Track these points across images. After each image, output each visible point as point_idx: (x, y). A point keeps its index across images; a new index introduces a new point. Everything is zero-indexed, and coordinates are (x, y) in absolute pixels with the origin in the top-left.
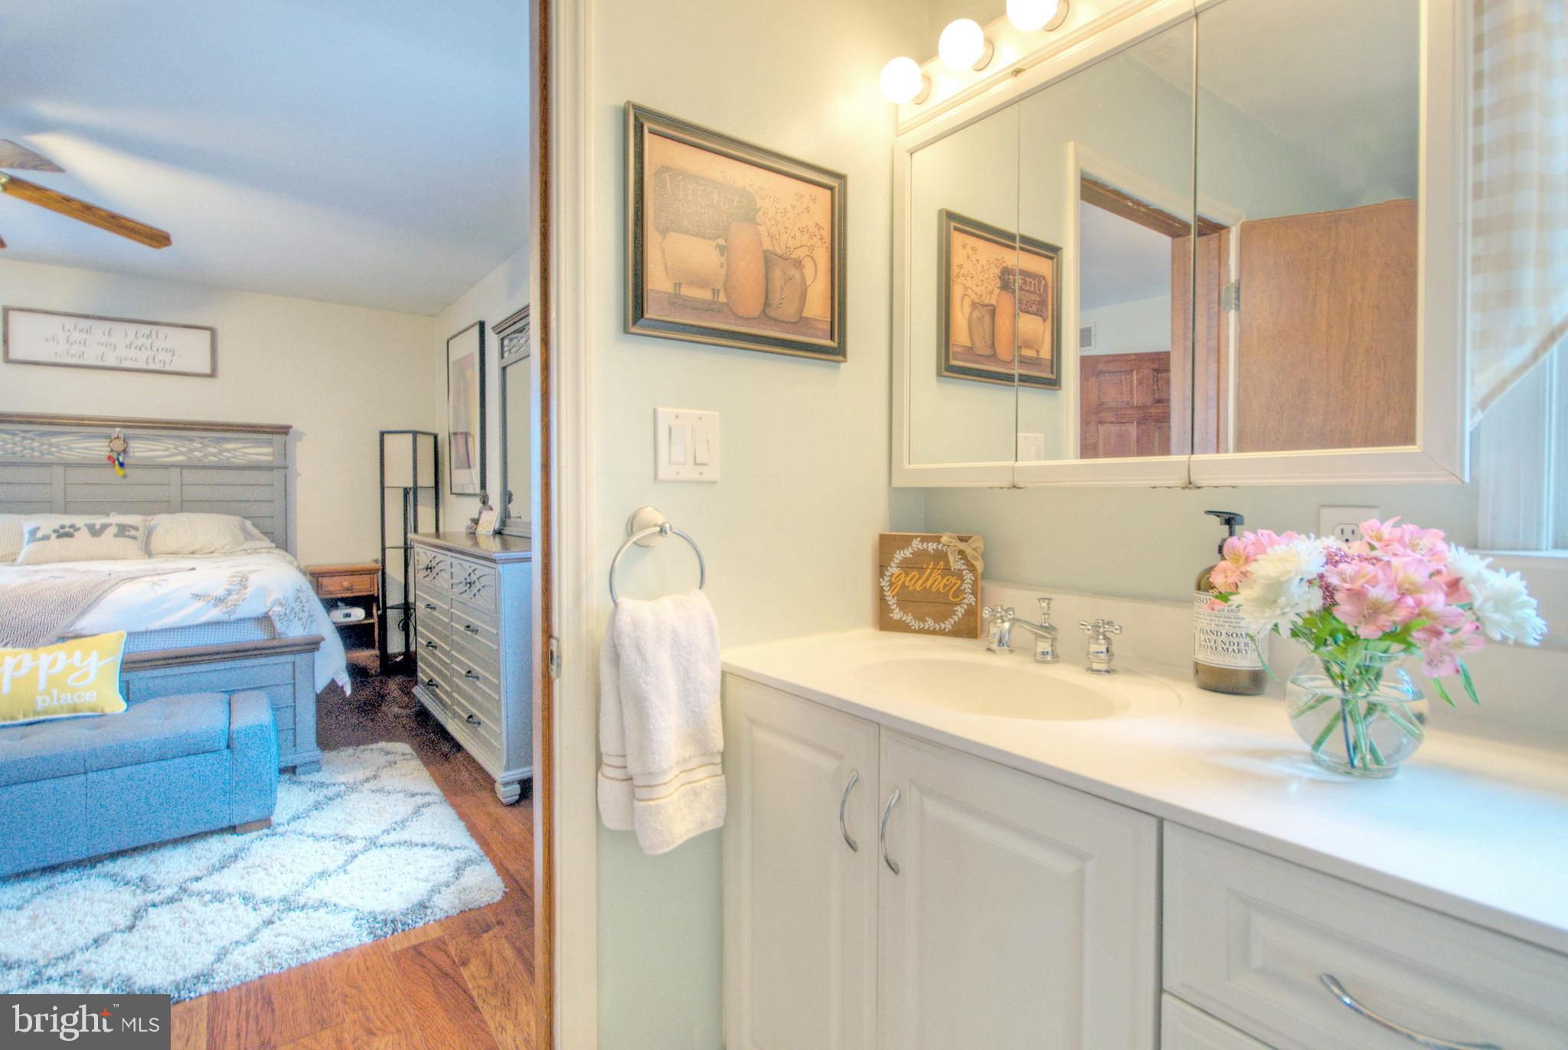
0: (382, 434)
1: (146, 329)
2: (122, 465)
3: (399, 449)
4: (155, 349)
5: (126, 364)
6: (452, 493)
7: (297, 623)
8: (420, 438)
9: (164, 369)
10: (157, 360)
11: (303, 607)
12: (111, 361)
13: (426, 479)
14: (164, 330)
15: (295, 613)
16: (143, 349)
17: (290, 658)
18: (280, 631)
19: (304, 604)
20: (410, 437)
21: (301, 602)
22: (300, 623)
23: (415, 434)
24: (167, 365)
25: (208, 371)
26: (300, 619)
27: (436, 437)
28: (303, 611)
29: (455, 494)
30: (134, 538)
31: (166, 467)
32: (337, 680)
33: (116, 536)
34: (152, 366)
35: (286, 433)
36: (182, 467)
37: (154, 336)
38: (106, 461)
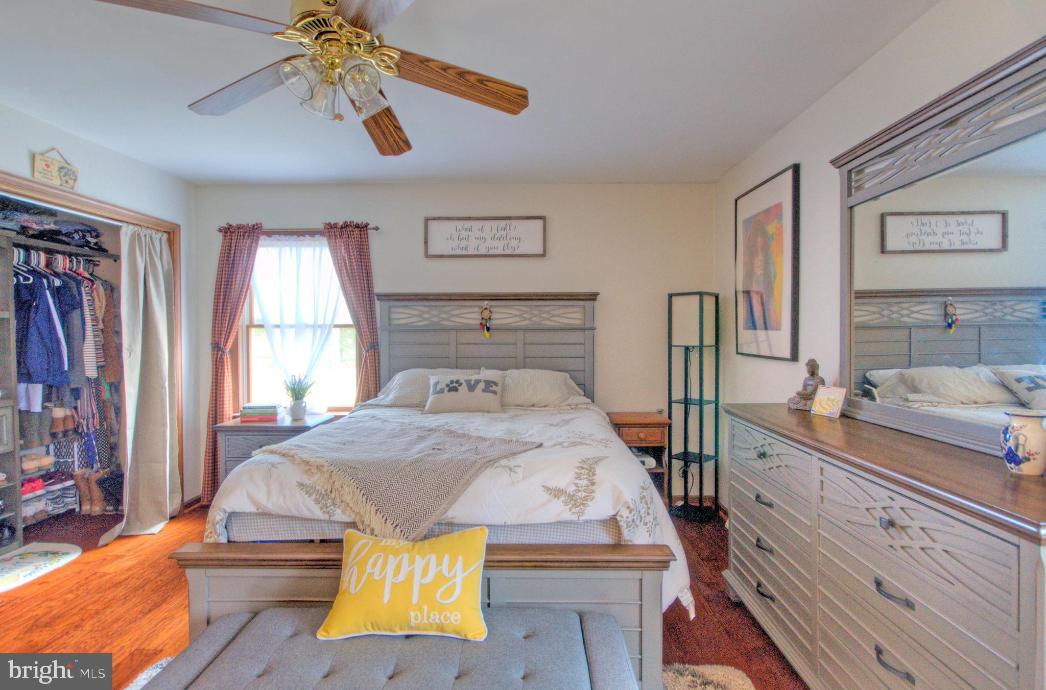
0: (671, 296)
1: (503, 223)
2: (488, 329)
3: (686, 309)
4: (508, 238)
5: (491, 252)
6: (738, 353)
7: (643, 529)
8: (706, 298)
9: (515, 253)
10: (510, 248)
11: (649, 508)
12: (483, 251)
13: (709, 339)
14: (514, 223)
15: (641, 517)
16: (502, 239)
17: (637, 574)
18: (627, 538)
19: (649, 505)
20: (697, 297)
21: (646, 504)
22: (645, 528)
23: (701, 294)
24: (516, 250)
25: (540, 251)
26: (646, 524)
27: (717, 297)
28: (648, 514)
29: (742, 354)
30: (495, 393)
31: (515, 330)
32: (682, 599)
33: (484, 391)
34: (507, 252)
35: (595, 300)
36: (526, 330)
37: (508, 228)
38: (480, 327)
